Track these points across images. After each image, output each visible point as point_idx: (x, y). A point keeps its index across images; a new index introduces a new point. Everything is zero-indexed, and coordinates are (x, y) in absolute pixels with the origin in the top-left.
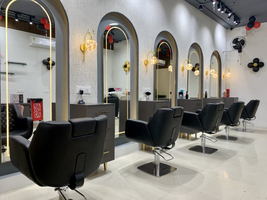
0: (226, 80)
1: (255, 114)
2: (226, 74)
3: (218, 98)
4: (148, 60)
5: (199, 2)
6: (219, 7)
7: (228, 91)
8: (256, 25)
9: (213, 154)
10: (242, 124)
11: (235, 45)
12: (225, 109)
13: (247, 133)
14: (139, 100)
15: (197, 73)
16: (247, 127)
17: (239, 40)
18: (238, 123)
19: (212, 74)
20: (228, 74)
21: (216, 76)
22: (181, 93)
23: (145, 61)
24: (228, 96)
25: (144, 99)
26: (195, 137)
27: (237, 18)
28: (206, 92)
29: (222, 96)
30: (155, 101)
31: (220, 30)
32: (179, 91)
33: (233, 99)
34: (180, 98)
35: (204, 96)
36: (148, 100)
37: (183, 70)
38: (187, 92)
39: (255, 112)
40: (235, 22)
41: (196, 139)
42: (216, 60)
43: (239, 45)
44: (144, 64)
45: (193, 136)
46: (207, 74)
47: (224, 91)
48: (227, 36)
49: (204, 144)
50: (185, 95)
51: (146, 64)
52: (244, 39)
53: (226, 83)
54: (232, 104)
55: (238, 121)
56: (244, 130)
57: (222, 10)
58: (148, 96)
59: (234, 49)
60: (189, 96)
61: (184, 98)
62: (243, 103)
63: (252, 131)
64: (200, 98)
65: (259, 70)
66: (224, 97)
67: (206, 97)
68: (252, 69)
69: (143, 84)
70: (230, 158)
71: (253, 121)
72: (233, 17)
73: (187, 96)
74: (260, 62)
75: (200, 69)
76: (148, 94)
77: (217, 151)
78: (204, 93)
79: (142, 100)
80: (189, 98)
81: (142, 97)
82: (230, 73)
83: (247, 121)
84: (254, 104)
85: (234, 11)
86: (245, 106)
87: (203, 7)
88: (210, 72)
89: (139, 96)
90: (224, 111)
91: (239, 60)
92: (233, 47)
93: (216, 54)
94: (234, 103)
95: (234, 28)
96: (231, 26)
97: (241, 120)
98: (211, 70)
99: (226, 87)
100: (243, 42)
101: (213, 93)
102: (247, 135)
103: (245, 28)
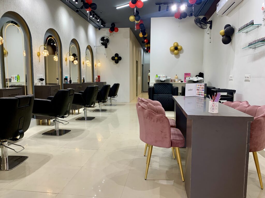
0: (97, 68)
1: (117, 93)
2: (97, 64)
3: (92, 82)
4: (40, 52)
5: (76, 7)
6: (91, 15)
7: (99, 77)
8: (116, 30)
9: (92, 120)
10: (109, 100)
11: (102, 42)
12: (99, 91)
13: (112, 107)
14: (35, 85)
15: (75, 62)
16: (112, 103)
17: (105, 39)
18: (107, 99)
19: (87, 64)
20: (98, 64)
21: (90, 65)
22: (66, 79)
23: (37, 53)
24: (99, 81)
25: (39, 84)
26: (78, 112)
27: (103, 23)
28: (84, 78)
29: (95, 81)
30: (47, 85)
31: (91, 29)
32: (64, 77)
33: (103, 83)
34: (65, 83)
35: (82, 81)
36: (42, 85)
37: (66, 61)
38: (70, 78)
39: (117, 92)
40: (102, 26)
41: (79, 113)
42: (90, 52)
43: (105, 42)
44: (37, 55)
45: (77, 111)
46: (83, 64)
47: (96, 77)
48: (96, 34)
49: (86, 116)
50: (69, 80)
51: (39, 55)
52: (108, 38)
53: (97, 71)
54: (102, 86)
55: (107, 98)
56: (111, 105)
57: (93, 17)
58: (42, 81)
59: (102, 45)
60: (72, 81)
61: (69, 83)
62: (110, 86)
63: (115, 105)
64: (79, 83)
65: (119, 62)
66: (97, 81)
67: (84, 81)
68: (114, 61)
69: (37, 71)
70: (103, 120)
71: (116, 98)
72: (100, 21)
73: (70, 81)
74: (119, 56)
75: (78, 59)
76: (42, 80)
77: (95, 118)
78: (82, 79)
79: (37, 85)
80: (72, 83)
81: (37, 83)
82: (100, 64)
83: (112, 98)
84: (116, 86)
85: (101, 18)
86: (110, 88)
87: (79, 11)
88: (86, 62)
89: (34, 81)
90: (98, 92)
91: (106, 54)
92: (101, 43)
93: (89, 48)
94: (104, 86)
95: (101, 28)
96: (99, 27)
97: (109, 98)
98: (87, 61)
99: (97, 74)
100: (108, 40)
101: (88, 79)
102: (113, 108)
103: (109, 30)
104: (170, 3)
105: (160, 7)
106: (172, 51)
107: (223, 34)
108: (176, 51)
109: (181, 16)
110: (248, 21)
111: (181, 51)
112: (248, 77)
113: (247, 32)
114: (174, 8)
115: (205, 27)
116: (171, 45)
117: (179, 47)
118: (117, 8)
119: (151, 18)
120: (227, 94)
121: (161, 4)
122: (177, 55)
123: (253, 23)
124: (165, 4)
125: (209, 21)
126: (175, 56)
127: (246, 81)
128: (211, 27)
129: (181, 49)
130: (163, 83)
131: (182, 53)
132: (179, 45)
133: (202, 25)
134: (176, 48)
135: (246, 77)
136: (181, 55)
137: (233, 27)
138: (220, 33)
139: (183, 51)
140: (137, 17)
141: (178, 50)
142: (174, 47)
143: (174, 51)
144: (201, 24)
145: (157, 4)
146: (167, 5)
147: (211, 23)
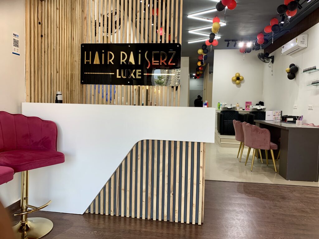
104: (237, 40)
105: (228, 43)
106: (234, 81)
107: (289, 71)
108: (238, 81)
109: (246, 51)
110: (312, 66)
111: (242, 81)
112: (311, 107)
113: (310, 73)
114: (241, 45)
115: (268, 61)
116: (233, 76)
117: (241, 78)
118: (189, 43)
119: (215, 50)
120: (294, 120)
121: (230, 40)
122: (239, 85)
123: (316, 68)
124: (233, 41)
125: (272, 56)
126: (237, 86)
127: (309, 109)
128: (273, 62)
129: (243, 79)
130: (229, 111)
131: (243, 83)
132: (241, 75)
133: (265, 59)
134: (238, 78)
135: (309, 107)
136: (242, 84)
137: (297, 67)
138: (286, 71)
139: (244, 81)
140: (206, 51)
141: (240, 80)
142: (236, 77)
143: (236, 81)
144: (263, 58)
145: (226, 41)
146: (235, 42)
147: (273, 58)
